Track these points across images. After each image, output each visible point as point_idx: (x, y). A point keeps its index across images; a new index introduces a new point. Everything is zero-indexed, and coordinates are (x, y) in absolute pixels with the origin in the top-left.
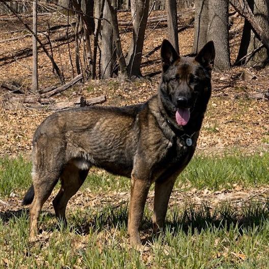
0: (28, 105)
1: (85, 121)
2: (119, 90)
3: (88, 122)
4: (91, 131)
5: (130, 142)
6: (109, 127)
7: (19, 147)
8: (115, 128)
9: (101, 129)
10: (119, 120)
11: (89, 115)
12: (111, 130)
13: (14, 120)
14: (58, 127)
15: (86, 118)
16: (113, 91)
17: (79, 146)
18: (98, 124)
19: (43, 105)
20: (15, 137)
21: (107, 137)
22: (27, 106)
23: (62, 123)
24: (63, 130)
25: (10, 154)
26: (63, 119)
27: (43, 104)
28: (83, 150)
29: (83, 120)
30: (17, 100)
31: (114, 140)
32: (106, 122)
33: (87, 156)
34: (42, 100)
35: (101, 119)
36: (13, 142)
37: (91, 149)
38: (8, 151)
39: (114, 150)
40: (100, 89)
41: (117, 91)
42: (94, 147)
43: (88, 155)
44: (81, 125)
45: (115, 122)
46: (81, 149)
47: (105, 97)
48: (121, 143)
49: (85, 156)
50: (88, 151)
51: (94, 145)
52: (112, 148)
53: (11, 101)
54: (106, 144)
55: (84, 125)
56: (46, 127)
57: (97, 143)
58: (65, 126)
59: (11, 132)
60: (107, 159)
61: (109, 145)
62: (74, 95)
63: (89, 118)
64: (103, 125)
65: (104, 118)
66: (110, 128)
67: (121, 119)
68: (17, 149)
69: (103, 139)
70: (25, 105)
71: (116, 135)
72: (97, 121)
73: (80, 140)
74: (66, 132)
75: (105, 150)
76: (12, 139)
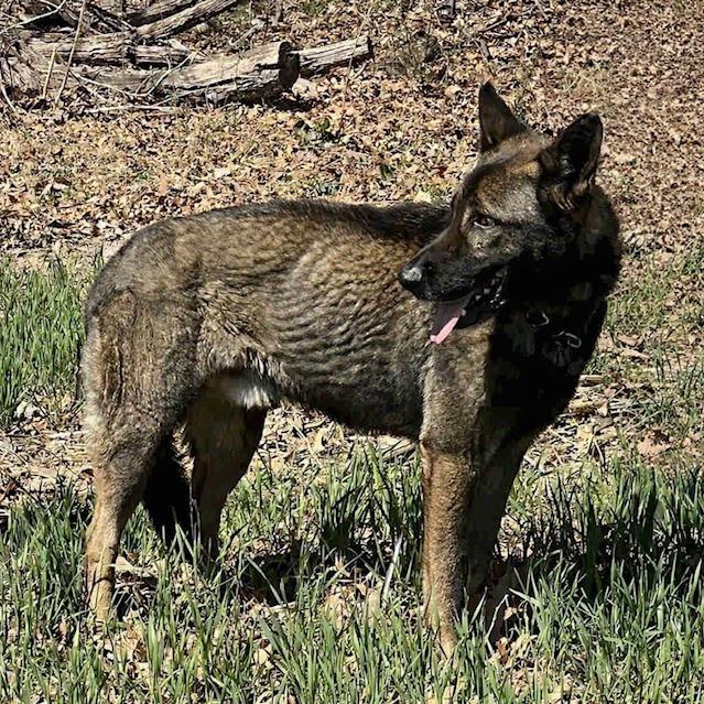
0: (89, 69)
1: (263, 249)
2: (420, 10)
3: (273, 253)
4: (282, 281)
5: (411, 328)
6: (342, 271)
7: (55, 224)
8: (363, 277)
9: (314, 278)
10: (374, 249)
11: (278, 231)
12: (347, 283)
13: (39, 128)
14: (173, 269)
15: (269, 238)
16: (396, 12)
17: (242, 330)
18: (305, 259)
19: (143, 72)
20: (39, 187)
21: (336, 305)
22: (87, 77)
23: (188, 254)
24: (192, 280)
25: (18, 251)
26: (191, 242)
27: (145, 66)
28: (255, 345)
29: (256, 246)
30: (47, 54)
31: (356, 315)
32: (333, 254)
33: (265, 361)
34: (141, 50)
35: (316, 244)
36: (34, 207)
37: (282, 341)
38: (12, 241)
39: (355, 350)
40: (350, 9)
41: (411, 15)
42: (290, 334)
43: (270, 358)
44: (250, 262)
45: (362, 257)
46: (246, 342)
47: (369, 42)
48: (379, 327)
49: (257, 363)
50: (271, 347)
51: (290, 329)
52: (349, 341)
53: (25, 56)
54: (331, 326)
55: (262, 261)
56: (131, 269)
57: (302, 321)
58: (196, 265)
59: (25, 170)
60: (331, 373)
61: (341, 329)
62: (257, 32)
63: (278, 242)
64: (324, 266)
65: (328, 241)
66: (345, 277)
67: (382, 251)
68: (48, 231)
69: (320, 311)
70: (77, 70)
71: (366, 301)
72: (303, 252)
73: (245, 312)
74: (200, 285)
75: (326, 347)
76: (30, 195)
